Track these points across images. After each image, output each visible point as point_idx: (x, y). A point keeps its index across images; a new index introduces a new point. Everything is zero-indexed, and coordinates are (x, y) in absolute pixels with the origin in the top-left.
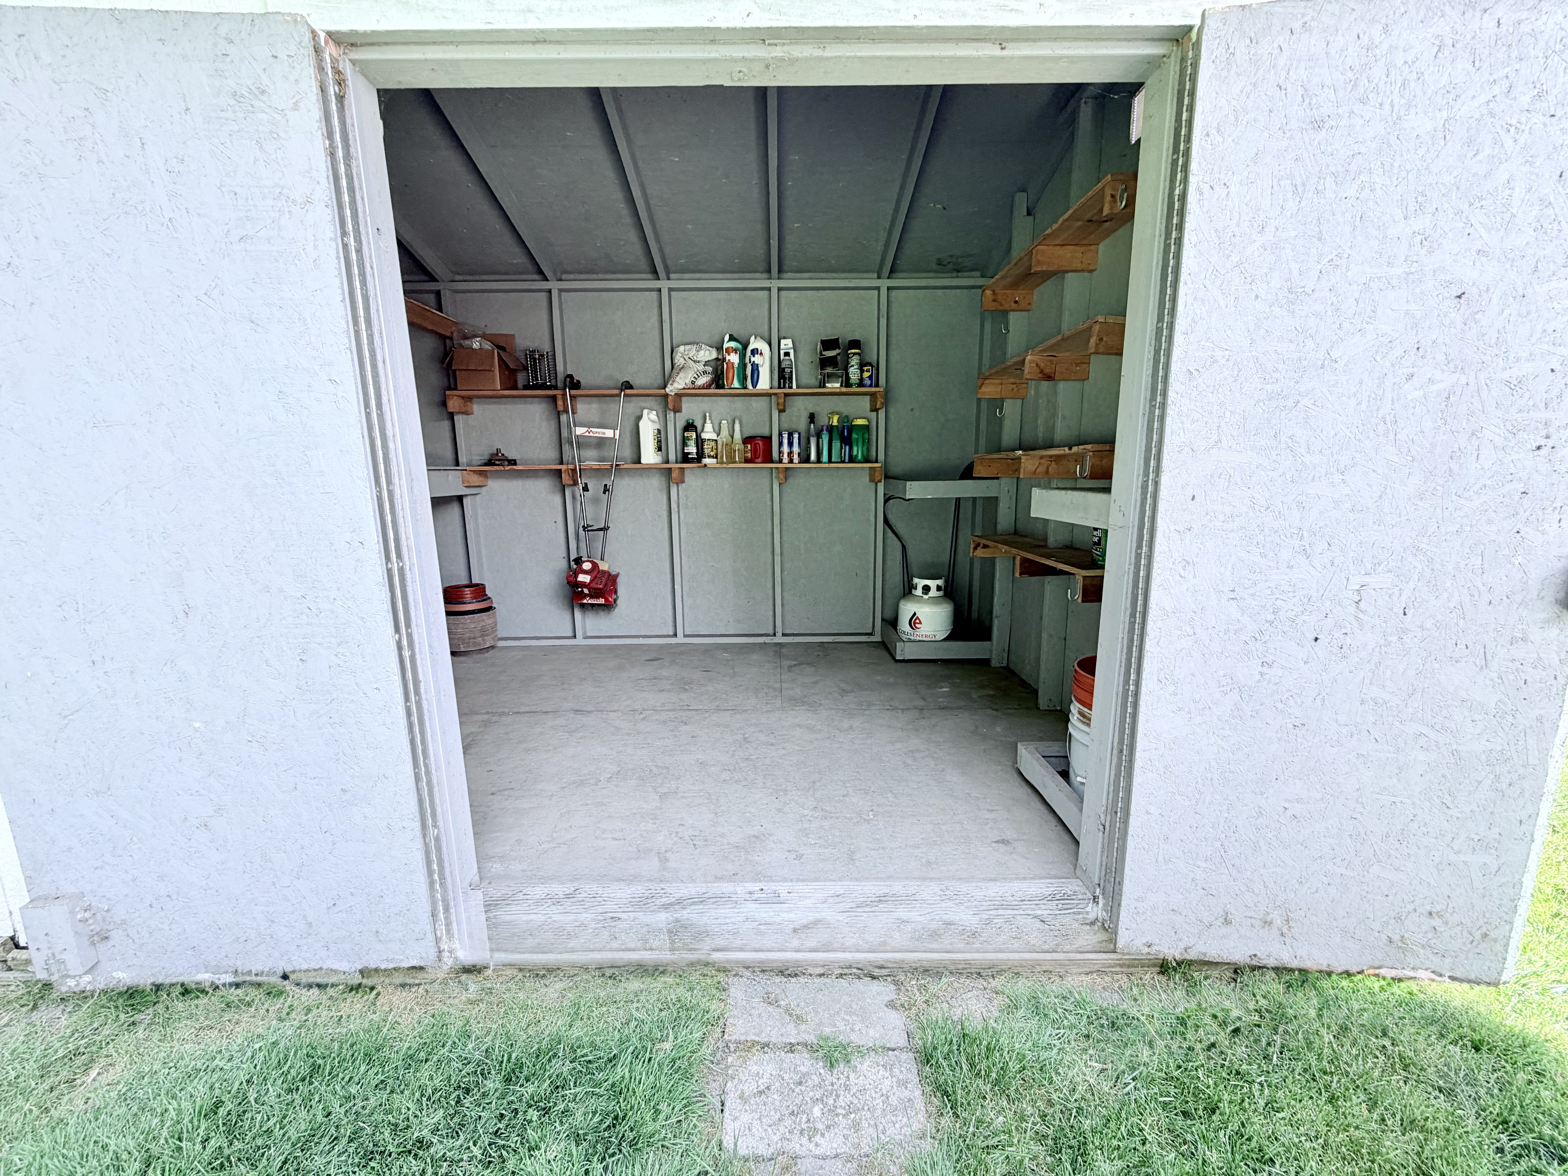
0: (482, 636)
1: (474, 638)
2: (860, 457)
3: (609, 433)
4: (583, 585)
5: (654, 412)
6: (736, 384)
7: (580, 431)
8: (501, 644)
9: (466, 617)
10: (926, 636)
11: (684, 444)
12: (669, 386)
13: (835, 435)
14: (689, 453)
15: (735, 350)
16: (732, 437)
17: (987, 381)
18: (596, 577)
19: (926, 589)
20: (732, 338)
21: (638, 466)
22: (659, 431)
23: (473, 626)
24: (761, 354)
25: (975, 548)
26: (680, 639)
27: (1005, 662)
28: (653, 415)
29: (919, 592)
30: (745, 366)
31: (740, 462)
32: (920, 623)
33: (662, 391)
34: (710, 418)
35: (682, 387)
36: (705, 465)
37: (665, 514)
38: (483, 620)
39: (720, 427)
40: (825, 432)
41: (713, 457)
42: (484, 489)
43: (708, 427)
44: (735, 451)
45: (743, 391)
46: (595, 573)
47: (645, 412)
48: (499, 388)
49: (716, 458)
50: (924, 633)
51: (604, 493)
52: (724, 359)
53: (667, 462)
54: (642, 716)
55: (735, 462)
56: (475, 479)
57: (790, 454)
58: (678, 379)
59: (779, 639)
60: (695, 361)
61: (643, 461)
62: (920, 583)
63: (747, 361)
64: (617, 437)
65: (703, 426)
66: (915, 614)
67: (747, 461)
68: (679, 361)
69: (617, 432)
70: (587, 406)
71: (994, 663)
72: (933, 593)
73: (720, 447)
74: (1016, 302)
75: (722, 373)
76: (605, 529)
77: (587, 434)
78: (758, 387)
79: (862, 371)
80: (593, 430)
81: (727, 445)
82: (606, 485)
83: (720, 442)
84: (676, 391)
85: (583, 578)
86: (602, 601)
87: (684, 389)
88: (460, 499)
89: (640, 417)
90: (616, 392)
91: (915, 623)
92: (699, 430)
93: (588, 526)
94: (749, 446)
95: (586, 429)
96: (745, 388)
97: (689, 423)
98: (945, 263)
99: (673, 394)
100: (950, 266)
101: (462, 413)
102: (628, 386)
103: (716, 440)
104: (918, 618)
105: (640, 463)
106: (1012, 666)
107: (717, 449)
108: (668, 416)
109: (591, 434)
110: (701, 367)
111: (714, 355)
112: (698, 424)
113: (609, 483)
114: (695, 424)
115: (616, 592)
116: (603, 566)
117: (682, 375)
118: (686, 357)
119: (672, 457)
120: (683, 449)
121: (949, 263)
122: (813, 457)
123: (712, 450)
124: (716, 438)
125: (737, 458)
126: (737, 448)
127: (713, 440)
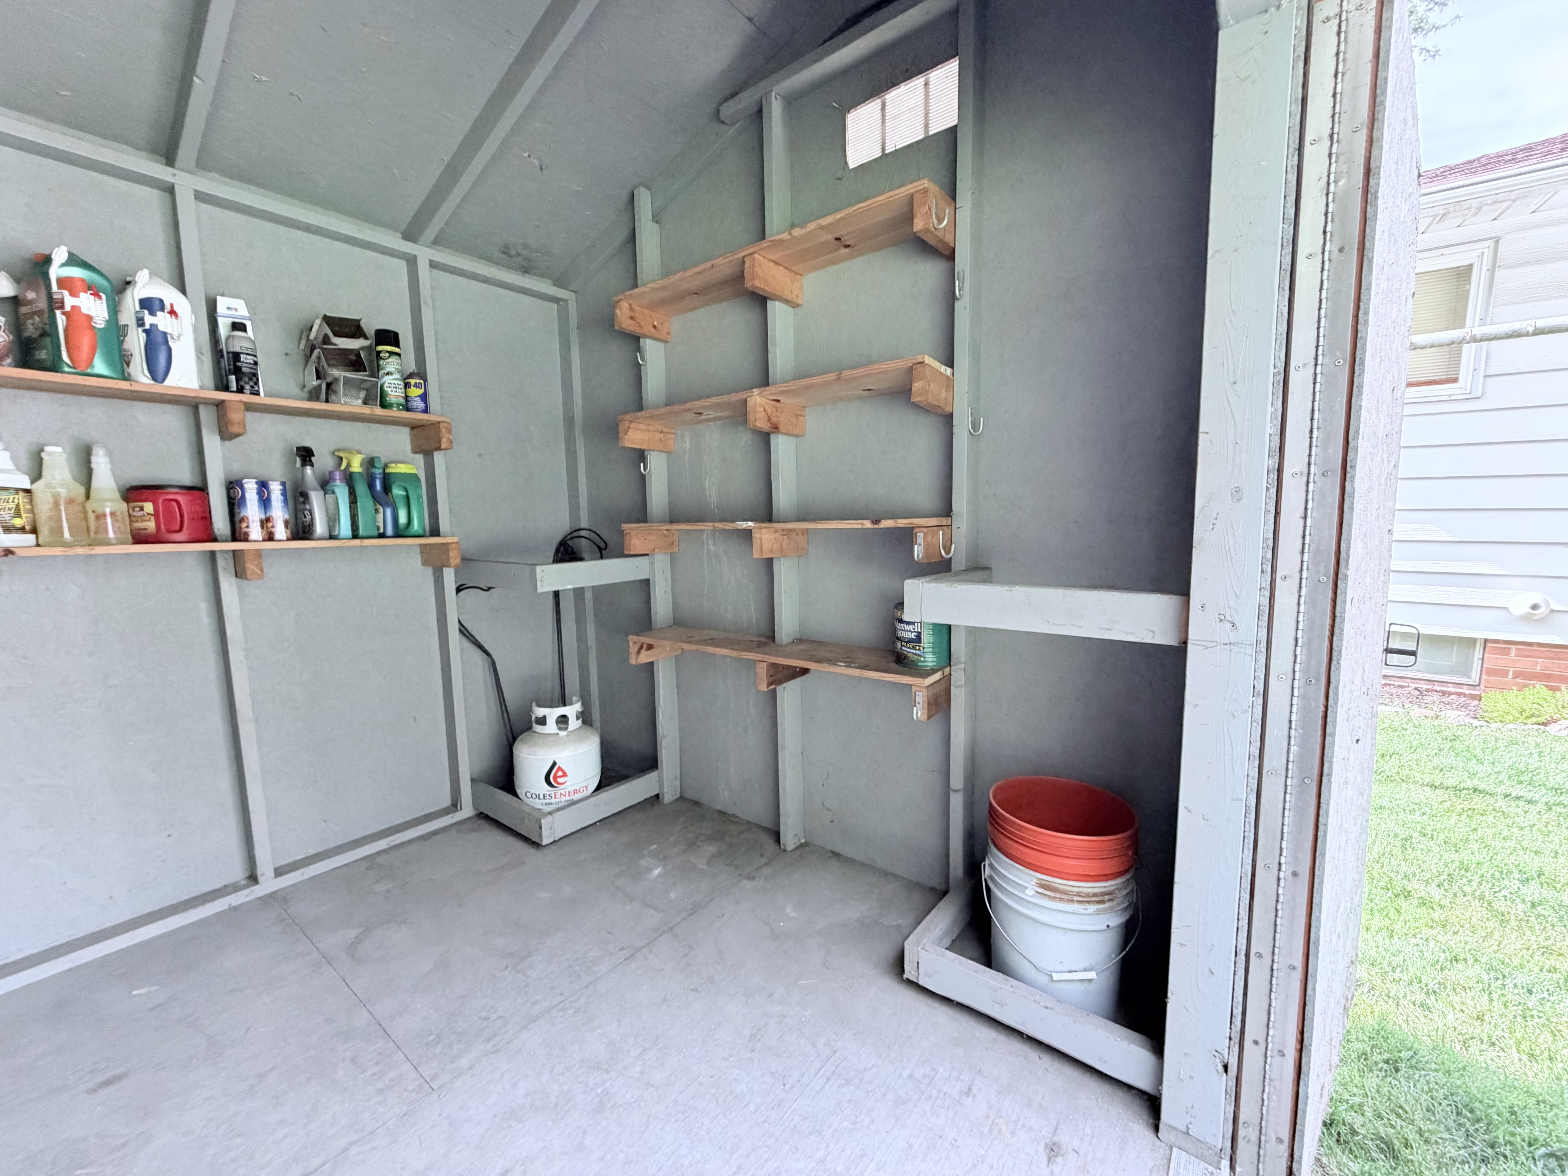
2: (416, 526)
10: (575, 792)
13: (361, 489)
15: (89, 290)
16: (87, 485)
17: (633, 425)
19: (563, 720)
20: (73, 260)
24: (173, 313)
25: (639, 652)
27: (679, 790)
29: (551, 727)
30: (124, 329)
31: (121, 542)
32: (565, 775)
36: (9, 551)
39: (39, 461)
40: (338, 482)
41: (22, 530)
44: (101, 517)
45: (124, 385)
49: (34, 531)
50: (572, 789)
52: (56, 303)
55: (106, 543)
57: (265, 522)
59: (268, 884)
62: (553, 714)
63: (130, 319)
66: (554, 764)
67: (140, 538)
71: (668, 797)
72: (574, 724)
73: (44, 507)
74: (654, 327)
75: (51, 333)
78: (169, 382)
79: (407, 385)
81: (70, 501)
83: (43, 496)
91: (555, 777)
94: (146, 506)
96: (126, 378)
98: (513, 253)
100: (519, 259)
103: (28, 491)
104: (560, 769)
106: (689, 795)
107: (34, 512)
111: (5, 286)
121: (519, 255)
122: (320, 528)
123: (18, 514)
124: (27, 486)
125: (111, 534)
126: (108, 511)
127: (17, 490)
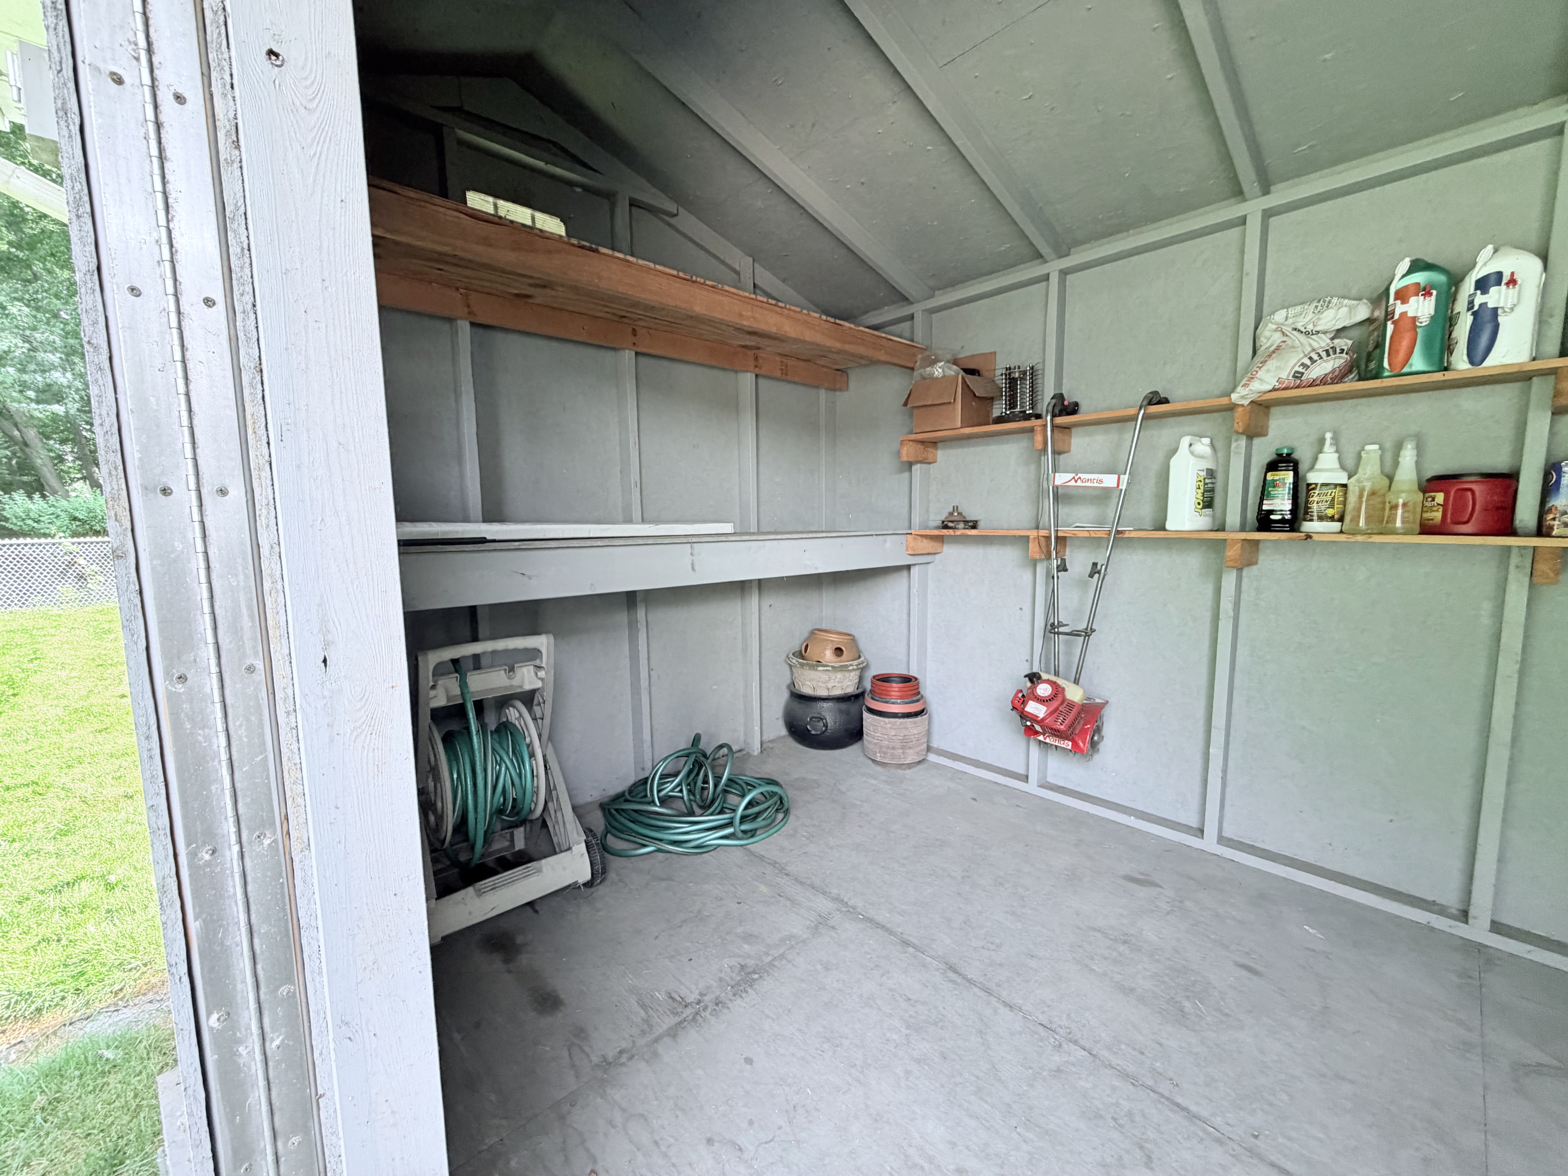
0: (903, 748)
1: (894, 748)
3: (1110, 481)
4: (1034, 719)
5: (1206, 441)
6: (1417, 362)
7: (1061, 479)
8: (932, 757)
9: (887, 720)
11: (1264, 494)
12: (1239, 389)
14: (1271, 512)
15: (1425, 291)
16: (1391, 478)
18: (1056, 709)
20: (1417, 266)
21: (1160, 534)
22: (1211, 473)
23: (893, 733)
24: (1512, 282)
26: (1209, 843)
28: (1203, 446)
30: (1451, 321)
31: (1407, 532)
33: (1224, 401)
34: (1336, 441)
35: (1270, 387)
36: (1308, 536)
37: (1208, 616)
38: (906, 728)
39: (1359, 457)
41: (1332, 519)
42: (937, 556)
43: (1328, 459)
44: (1394, 507)
45: (1439, 376)
46: (1055, 704)
47: (1185, 441)
48: (959, 425)
49: (1341, 519)
51: (1091, 576)
52: (1389, 315)
53: (1222, 528)
54: (1057, 1059)
55: (1393, 532)
56: (927, 546)
58: (1261, 374)
59: (1478, 933)
60: (1307, 334)
61: (1168, 526)
63: (1461, 305)
64: (1123, 486)
65: (1315, 459)
67: (1427, 529)
68: (1269, 337)
69: (1125, 478)
70: (1087, 439)
73: (1352, 499)
75: (1380, 345)
76: (1088, 633)
77: (1073, 483)
78: (1489, 362)
80: (1083, 476)
81: (1373, 493)
82: (1095, 565)
83: (1353, 491)
84: (1254, 397)
85: (1034, 708)
86: (1068, 745)
87: (1274, 390)
88: (908, 567)
89: (1174, 451)
90: (1132, 411)
92: (1302, 468)
93: (1060, 624)
94: (1440, 497)
95: (1073, 475)
96: (1448, 369)
97: (1280, 455)
99: (1246, 402)
101: (921, 462)
102: (1156, 399)
103: (1345, 485)
105: (1163, 528)
107: (1344, 503)
108: (1234, 445)
109: (1079, 483)
110: (1323, 342)
111: (1362, 312)
112: (1303, 455)
113: (1101, 561)
114: (1295, 456)
115: (1098, 730)
116: (1074, 694)
117: (1272, 364)
118: (1287, 329)
119: (1233, 517)
120: (1261, 504)
123: (1332, 506)
124: (1344, 481)
125: (1399, 524)
126: (1401, 501)
127: (1336, 485)
